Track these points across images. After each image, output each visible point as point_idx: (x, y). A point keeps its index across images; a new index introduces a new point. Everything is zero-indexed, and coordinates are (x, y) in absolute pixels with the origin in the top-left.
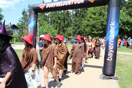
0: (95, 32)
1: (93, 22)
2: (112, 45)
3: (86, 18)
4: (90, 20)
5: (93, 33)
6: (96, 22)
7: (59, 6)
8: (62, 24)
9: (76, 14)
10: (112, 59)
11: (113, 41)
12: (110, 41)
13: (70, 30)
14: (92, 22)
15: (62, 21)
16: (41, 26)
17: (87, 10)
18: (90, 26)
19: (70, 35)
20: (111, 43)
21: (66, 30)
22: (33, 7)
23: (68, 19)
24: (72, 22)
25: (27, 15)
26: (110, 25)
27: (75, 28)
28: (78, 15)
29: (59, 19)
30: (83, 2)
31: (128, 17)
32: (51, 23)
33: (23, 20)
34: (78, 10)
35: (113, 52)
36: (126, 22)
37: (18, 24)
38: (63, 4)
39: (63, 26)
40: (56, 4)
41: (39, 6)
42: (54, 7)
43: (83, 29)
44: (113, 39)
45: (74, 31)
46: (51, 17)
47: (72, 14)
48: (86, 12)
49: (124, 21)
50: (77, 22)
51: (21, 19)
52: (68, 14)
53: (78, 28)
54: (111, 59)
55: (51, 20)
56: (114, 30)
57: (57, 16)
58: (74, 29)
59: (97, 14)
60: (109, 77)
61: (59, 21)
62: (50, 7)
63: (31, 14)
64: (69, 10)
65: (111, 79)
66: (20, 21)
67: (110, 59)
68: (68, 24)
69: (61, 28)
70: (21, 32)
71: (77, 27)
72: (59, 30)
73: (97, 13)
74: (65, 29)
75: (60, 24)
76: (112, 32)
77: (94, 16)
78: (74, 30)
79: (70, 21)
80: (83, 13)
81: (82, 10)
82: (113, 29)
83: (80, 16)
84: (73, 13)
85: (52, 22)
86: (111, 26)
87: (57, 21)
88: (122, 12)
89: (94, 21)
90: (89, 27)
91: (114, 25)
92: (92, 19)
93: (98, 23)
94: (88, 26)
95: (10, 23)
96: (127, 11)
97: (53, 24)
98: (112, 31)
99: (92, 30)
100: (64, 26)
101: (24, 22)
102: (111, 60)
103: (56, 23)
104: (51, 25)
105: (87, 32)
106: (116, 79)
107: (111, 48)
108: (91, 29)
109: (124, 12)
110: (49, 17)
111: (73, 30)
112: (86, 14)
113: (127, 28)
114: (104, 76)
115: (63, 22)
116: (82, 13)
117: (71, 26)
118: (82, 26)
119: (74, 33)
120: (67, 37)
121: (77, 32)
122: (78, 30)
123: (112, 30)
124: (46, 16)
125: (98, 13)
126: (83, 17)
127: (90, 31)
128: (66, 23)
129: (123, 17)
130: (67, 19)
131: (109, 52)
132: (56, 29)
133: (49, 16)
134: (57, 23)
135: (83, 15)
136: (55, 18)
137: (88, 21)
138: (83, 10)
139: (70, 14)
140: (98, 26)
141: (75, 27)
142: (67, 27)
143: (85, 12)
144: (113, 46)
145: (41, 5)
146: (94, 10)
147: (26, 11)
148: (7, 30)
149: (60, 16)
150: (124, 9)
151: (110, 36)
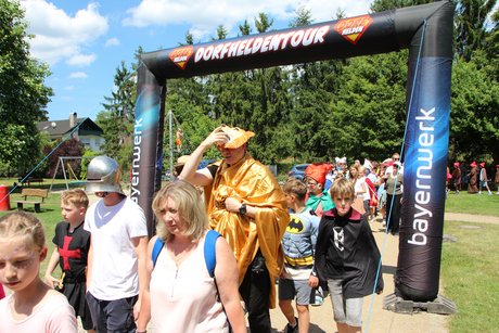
0: (376, 141)
1: (368, 106)
2: (426, 191)
3: (342, 93)
4: (357, 101)
6: (379, 105)
7: (240, 53)
8: (255, 114)
9: (306, 77)
10: (425, 238)
11: (429, 177)
12: (418, 175)
13: (285, 134)
14: (364, 107)
15: (255, 102)
16: (181, 122)
17: (345, 63)
18: (355, 120)
19: (287, 155)
20: (423, 182)
22: (151, 60)
23: (278, 95)
24: (292, 107)
25: (131, 84)
26: (417, 118)
27: (302, 127)
28: (313, 81)
29: (246, 95)
30: (322, 40)
32: (217, 110)
33: (117, 102)
35: (431, 215)
36: (487, 107)
37: (101, 115)
38: (251, 46)
39: (260, 120)
40: (228, 48)
41: (171, 54)
42: (222, 56)
43: (333, 132)
44: (430, 167)
45: (299, 139)
46: (215, 89)
47: (291, 77)
48: (342, 70)
50: (309, 106)
51: (109, 99)
52: (279, 80)
53: (315, 129)
54: (422, 241)
55: (218, 100)
56: (432, 136)
57: (238, 87)
58: (298, 131)
59: (382, 79)
60: (416, 304)
61: (246, 105)
62: (206, 58)
63: (144, 82)
65: (426, 310)
66: (107, 107)
67: (419, 239)
68: (278, 114)
70: (112, 145)
71: (311, 124)
73: (381, 75)
74: (266, 133)
75: (248, 115)
76: (426, 144)
77: (370, 85)
78: (298, 137)
79: (283, 103)
80: (333, 74)
81: (326, 63)
82: (429, 133)
83: (322, 85)
84: (295, 76)
85: (221, 107)
86: (421, 124)
87: (238, 105)
88: (473, 69)
89: (369, 101)
90: (353, 126)
91: (433, 118)
92: (363, 95)
93: (387, 111)
94: (347, 120)
95: (75, 114)
97: (223, 116)
98: (426, 140)
99: (365, 136)
100: (265, 123)
101: (120, 109)
102: (425, 242)
103: (234, 112)
104: (217, 118)
105: (344, 142)
106: (444, 310)
107: (422, 202)
108: (359, 131)
109: (478, 68)
110: (209, 91)
111: (296, 136)
112: (342, 77)
113: (490, 127)
114: (400, 299)
115: (258, 107)
116: (327, 76)
117: (287, 121)
118: (329, 122)
119: (298, 147)
120: (273, 160)
121: (311, 143)
122: (315, 137)
123: (426, 135)
124: (199, 88)
126: (330, 89)
127: (356, 140)
128: (270, 111)
130: (275, 96)
131: (416, 216)
133: (211, 87)
134: (239, 111)
135: (331, 81)
136: (229, 93)
137: (350, 101)
138: (331, 63)
139: (287, 78)
140: (386, 119)
141: (304, 123)
142: (275, 125)
143: (339, 72)
144: (428, 194)
145: (178, 51)
146: (369, 65)
147: (130, 70)
148: (64, 139)
149: (248, 84)
150: (480, 58)
151: (420, 159)
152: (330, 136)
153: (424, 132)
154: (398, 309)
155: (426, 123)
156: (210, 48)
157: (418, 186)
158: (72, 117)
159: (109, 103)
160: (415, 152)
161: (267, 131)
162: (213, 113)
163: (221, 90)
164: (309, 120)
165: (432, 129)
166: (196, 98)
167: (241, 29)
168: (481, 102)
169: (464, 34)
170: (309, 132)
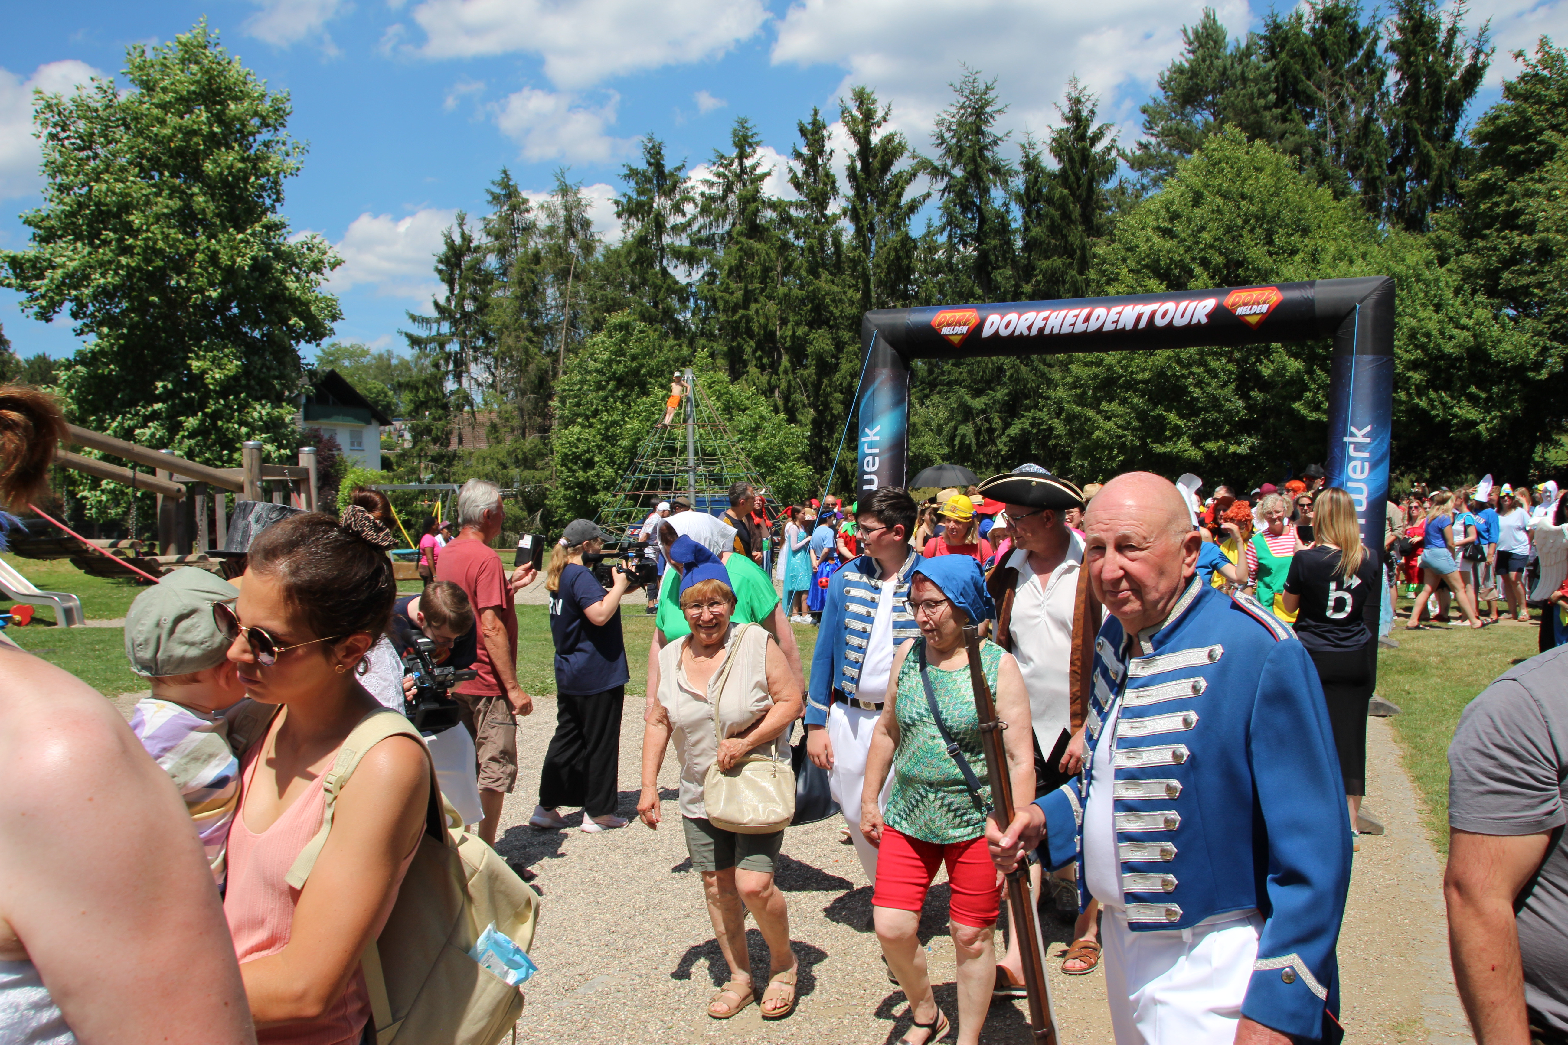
5: (1159, 449)
8: (845, 367)
18: (1131, 385)
25: (486, 280)
27: (978, 403)
29: (819, 315)
31: (1481, 313)
33: (446, 328)
41: (934, 320)
45: (971, 439)
49: (1449, 348)
51: (425, 321)
53: (1013, 410)
56: (1367, 465)
61: (820, 341)
66: (415, 341)
70: (434, 449)
71: (1001, 393)
72: (820, 426)
73: (1198, 270)
75: (826, 369)
78: (967, 430)
85: (749, 347)
90: (1123, 402)
96: (1468, 259)
97: (753, 370)
99: (1156, 429)
101: (453, 347)
103: (785, 361)
105: (1099, 445)
108: (1142, 416)
109: (1443, 261)
116: (1045, 264)
122: (1013, 431)
125: (1205, 263)
127: (1131, 440)
129: (1438, 308)
132: (791, 415)
133: (716, 289)
134: (799, 359)
136: (772, 306)
140: (1213, 386)
141: (980, 393)
146: (1169, 244)
147: (479, 238)
149: (824, 285)
152: (1060, 429)
153: (1354, 459)
155: (1358, 447)
159: (421, 332)
163: (749, 298)
165: (1366, 455)
167: (803, 132)
169: (1406, 151)
170: (997, 421)
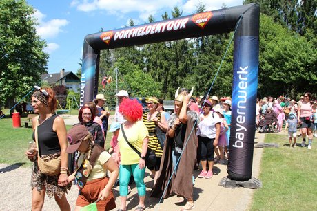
2: (243, 115)
7: (139, 35)
8: (171, 69)
9: (203, 46)
10: (242, 144)
11: (245, 107)
12: (238, 106)
13: (190, 82)
15: (172, 62)
17: (227, 37)
20: (241, 110)
21: (181, 82)
23: (186, 57)
26: (238, 72)
27: (200, 77)
28: (207, 48)
29: (166, 58)
30: (184, 27)
32: (148, 67)
34: (208, 38)
35: (246, 130)
39: (175, 73)
43: (218, 80)
44: (245, 102)
45: (198, 85)
46: (147, 54)
47: (195, 47)
48: (224, 42)
50: (205, 64)
52: (186, 48)
53: (209, 78)
54: (240, 145)
55: (148, 60)
56: (246, 83)
57: (161, 52)
58: (198, 79)
60: (237, 183)
61: (166, 64)
63: (87, 52)
64: (187, 39)
65: (241, 186)
66: (81, 65)
67: (239, 144)
68: (186, 69)
69: (169, 78)
71: (206, 75)
72: (166, 82)
74: (178, 81)
75: (167, 70)
76: (242, 88)
78: (198, 83)
79: (189, 62)
80: (219, 44)
81: (215, 38)
83: (213, 51)
84: (198, 46)
85: (151, 65)
86: (240, 76)
87: (161, 63)
91: (247, 72)
94: (227, 72)
95: (63, 69)
97: (152, 70)
98: (243, 85)
100: (177, 74)
102: (242, 146)
103: (159, 68)
104: (148, 72)
105: (225, 86)
106: (253, 186)
107: (240, 122)
110: (143, 55)
111: (196, 83)
112: (225, 46)
114: (228, 180)
115: (174, 65)
116: (216, 45)
117: (193, 73)
118: (216, 74)
121: (205, 87)
122: (208, 83)
123: (242, 83)
124: (138, 54)
126: (218, 54)
128: (181, 67)
130: (184, 58)
131: (237, 130)
132: (160, 80)
133: (144, 53)
134: (161, 68)
135: (218, 49)
136: (155, 56)
137: (229, 61)
138: (218, 38)
139: (192, 47)
141: (201, 75)
142: (185, 76)
144: (244, 118)
145: (105, 34)
148: (57, 85)
149: (167, 51)
150: (309, 34)
151: (239, 97)
152: (216, 82)
153: (241, 80)
154: (227, 185)
155: (243, 75)
156: (123, 32)
157: (238, 113)
158: (62, 71)
160: (237, 92)
161: (179, 79)
162: (146, 69)
163: (151, 54)
164: (204, 73)
165: (246, 79)
166: (136, 60)
167: (163, 17)
168: (309, 61)
170: (204, 81)
